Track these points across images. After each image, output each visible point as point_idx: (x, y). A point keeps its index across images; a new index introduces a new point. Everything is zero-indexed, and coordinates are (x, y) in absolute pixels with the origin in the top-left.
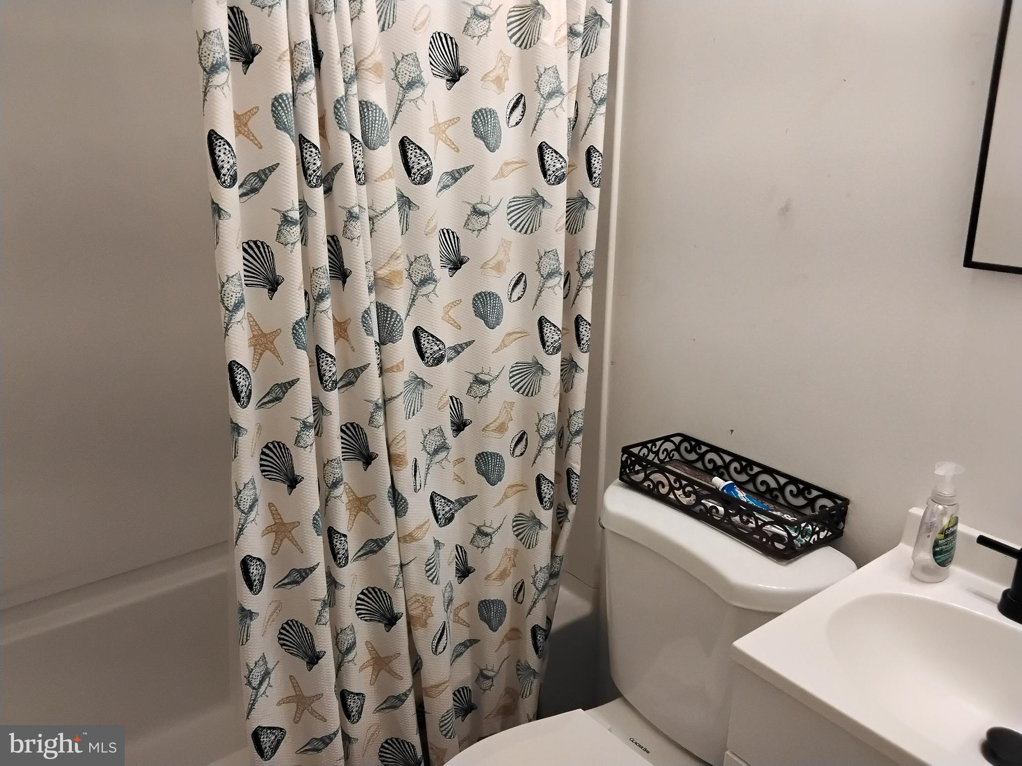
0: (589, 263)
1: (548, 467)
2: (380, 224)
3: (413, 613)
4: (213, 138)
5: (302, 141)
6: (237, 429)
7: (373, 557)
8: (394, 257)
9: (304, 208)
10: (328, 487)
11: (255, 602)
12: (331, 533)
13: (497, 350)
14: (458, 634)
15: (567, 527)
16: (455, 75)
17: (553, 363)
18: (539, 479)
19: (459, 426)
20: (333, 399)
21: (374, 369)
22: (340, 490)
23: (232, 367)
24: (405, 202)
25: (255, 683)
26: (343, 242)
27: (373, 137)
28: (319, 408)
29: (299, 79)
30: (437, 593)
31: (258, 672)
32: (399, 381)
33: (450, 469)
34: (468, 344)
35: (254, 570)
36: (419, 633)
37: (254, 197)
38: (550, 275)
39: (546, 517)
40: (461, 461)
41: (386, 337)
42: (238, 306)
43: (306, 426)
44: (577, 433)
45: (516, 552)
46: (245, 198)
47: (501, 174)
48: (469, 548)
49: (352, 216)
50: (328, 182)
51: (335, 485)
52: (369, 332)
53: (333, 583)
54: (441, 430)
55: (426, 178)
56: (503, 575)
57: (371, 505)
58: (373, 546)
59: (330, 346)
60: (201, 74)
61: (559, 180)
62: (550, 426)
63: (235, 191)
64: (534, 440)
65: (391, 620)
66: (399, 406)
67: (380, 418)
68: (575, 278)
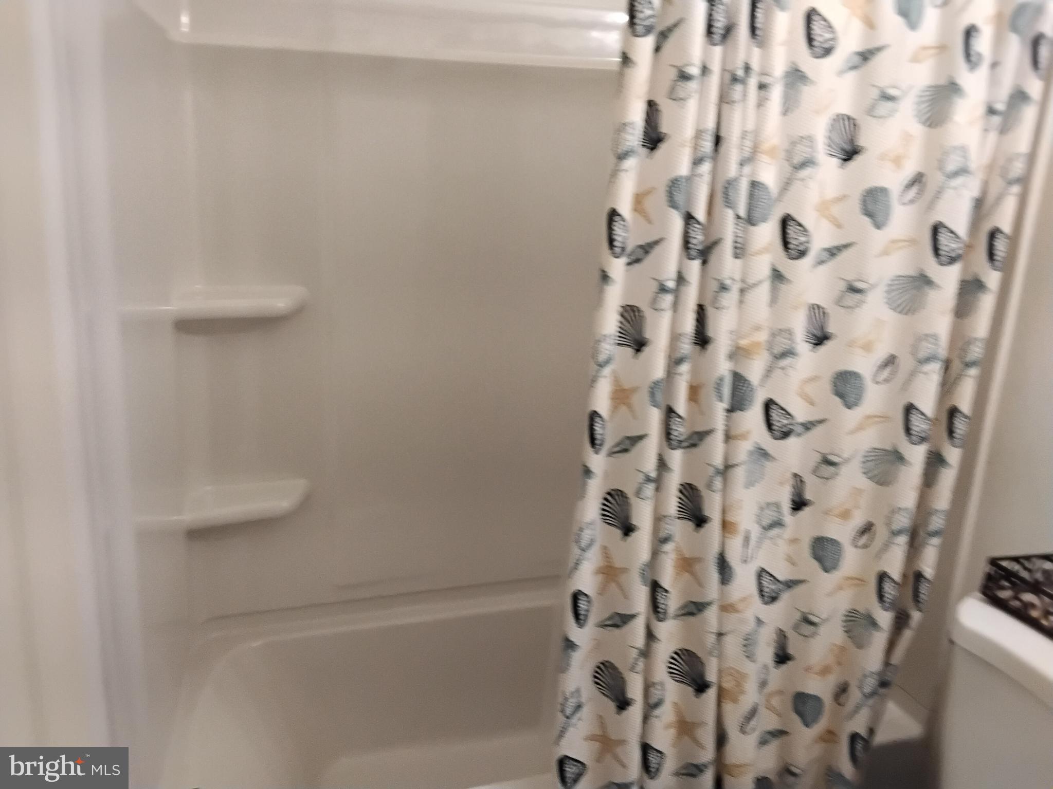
0: (976, 352)
1: (894, 564)
2: (750, 296)
3: (726, 685)
4: (613, 215)
5: (689, 218)
6: (587, 472)
7: (691, 619)
8: (758, 328)
9: (681, 279)
10: (660, 540)
11: (579, 635)
12: (655, 587)
13: (852, 432)
14: (767, 721)
15: (908, 635)
16: (850, 154)
17: (917, 455)
18: (882, 577)
19: (799, 504)
20: (676, 458)
21: (719, 436)
22: (669, 547)
23: (594, 415)
24: (777, 276)
25: (568, 711)
26: (710, 311)
27: (756, 214)
28: (662, 465)
29: (697, 162)
30: (752, 671)
31: (572, 702)
32: (743, 449)
33: (782, 548)
34: (821, 422)
35: (583, 605)
36: (728, 707)
37: (637, 266)
38: (928, 360)
39: (885, 618)
40: (794, 541)
41: (737, 405)
42: (607, 362)
43: (648, 479)
44: (935, 534)
45: (842, 649)
46: (631, 267)
47: (885, 253)
48: (791, 634)
49: (724, 288)
50: (705, 254)
51: (665, 540)
52: (720, 399)
53: (650, 636)
54: (777, 506)
55: (802, 254)
56: (825, 671)
57: (697, 567)
58: (693, 609)
59: (681, 407)
60: (612, 160)
61: (952, 260)
62: (903, 521)
63: (623, 260)
64: (881, 533)
65: (701, 687)
66: (739, 475)
67: (718, 483)
68: (956, 365)
